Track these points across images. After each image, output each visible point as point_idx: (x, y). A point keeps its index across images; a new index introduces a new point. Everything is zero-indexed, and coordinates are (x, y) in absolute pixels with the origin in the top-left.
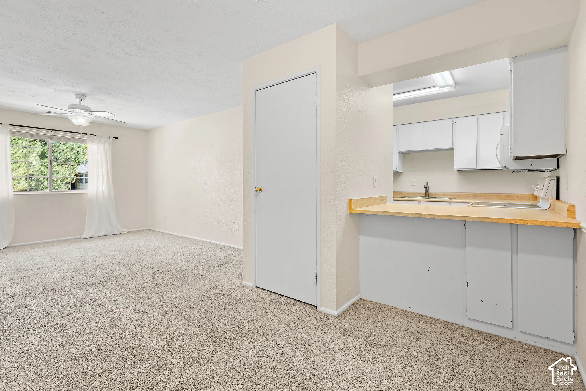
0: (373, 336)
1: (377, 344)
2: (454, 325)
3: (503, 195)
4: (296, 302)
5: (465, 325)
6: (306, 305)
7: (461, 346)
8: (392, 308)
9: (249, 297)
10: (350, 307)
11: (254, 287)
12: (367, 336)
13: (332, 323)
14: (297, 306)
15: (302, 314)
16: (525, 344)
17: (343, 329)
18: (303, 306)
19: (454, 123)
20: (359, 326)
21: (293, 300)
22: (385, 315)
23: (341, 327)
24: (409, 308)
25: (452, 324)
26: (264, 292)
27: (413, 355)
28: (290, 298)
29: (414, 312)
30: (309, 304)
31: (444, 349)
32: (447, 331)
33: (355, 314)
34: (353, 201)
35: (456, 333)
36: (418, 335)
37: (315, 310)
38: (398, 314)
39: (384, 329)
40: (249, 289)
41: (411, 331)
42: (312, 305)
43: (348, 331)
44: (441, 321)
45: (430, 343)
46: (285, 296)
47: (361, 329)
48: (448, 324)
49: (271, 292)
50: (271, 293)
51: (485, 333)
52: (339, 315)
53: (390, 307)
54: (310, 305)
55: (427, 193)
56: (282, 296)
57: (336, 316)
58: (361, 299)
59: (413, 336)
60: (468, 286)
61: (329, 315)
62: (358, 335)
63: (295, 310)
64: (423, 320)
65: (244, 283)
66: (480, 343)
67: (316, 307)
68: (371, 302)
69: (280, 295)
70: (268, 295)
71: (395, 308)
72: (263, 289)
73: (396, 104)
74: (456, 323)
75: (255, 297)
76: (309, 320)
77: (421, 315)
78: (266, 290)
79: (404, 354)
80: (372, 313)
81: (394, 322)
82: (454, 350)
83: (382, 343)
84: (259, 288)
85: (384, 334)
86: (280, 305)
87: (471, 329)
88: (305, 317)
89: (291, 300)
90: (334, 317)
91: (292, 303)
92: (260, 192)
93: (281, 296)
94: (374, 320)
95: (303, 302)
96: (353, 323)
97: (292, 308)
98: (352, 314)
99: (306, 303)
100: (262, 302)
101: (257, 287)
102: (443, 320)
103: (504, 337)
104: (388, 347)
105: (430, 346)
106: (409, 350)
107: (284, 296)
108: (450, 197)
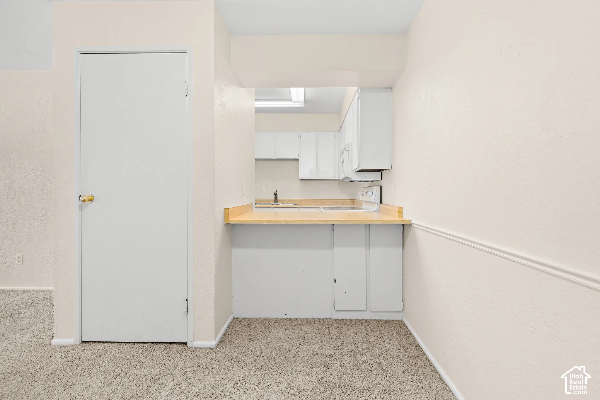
0: (263, 356)
1: (270, 363)
2: (325, 320)
3: (333, 200)
4: (156, 345)
5: (333, 318)
6: (171, 346)
7: (337, 337)
8: (269, 319)
9: (72, 360)
10: (226, 330)
11: (78, 342)
12: (257, 359)
13: (213, 357)
14: (160, 351)
15: (170, 359)
16: (375, 320)
17: (228, 360)
18: (168, 347)
19: (299, 136)
20: (244, 350)
21: (149, 344)
22: (266, 329)
23: (225, 358)
24: (285, 314)
25: (323, 319)
26: (99, 346)
27: (305, 362)
28: (145, 343)
29: (290, 318)
30: (174, 343)
31: (327, 346)
32: (322, 328)
33: (235, 338)
34: (230, 210)
35: (330, 327)
36: (301, 340)
37: (186, 348)
38: (277, 324)
39: (270, 344)
40: (67, 349)
41: (295, 337)
42: (179, 343)
43: (235, 360)
44: (314, 320)
45: (314, 344)
46: (137, 343)
47: (247, 353)
48: (320, 321)
49: (111, 342)
50: (111, 345)
51: (348, 320)
52: (218, 345)
53: (267, 319)
54: (177, 343)
55: (276, 199)
56: (131, 344)
57: (215, 347)
58: (234, 318)
59: (298, 342)
60: (335, 282)
61: (206, 348)
62: (247, 361)
63: (157, 357)
64: (300, 323)
65: (54, 342)
66: (349, 331)
67: (186, 343)
68: (246, 319)
69: (127, 343)
70: (106, 348)
71: (272, 319)
72: (96, 342)
73: (259, 111)
74: (326, 318)
75: (84, 358)
76: (182, 363)
77: (297, 319)
78: (101, 342)
79: (298, 364)
80: (252, 331)
81: (276, 333)
82: (334, 343)
83: (274, 361)
84: (87, 342)
85: (272, 350)
86: (132, 357)
87: (338, 319)
88: (176, 361)
89: (147, 345)
90: (213, 349)
91: (150, 349)
92: (91, 201)
93: (128, 345)
94: (257, 338)
95: (166, 343)
96: (236, 350)
97: (153, 355)
98: (232, 339)
99: (171, 343)
100: (101, 362)
101: (83, 342)
102: (315, 318)
103: (361, 319)
104: (281, 363)
105: (315, 347)
106: (300, 358)
107: (134, 343)
108: (296, 203)
